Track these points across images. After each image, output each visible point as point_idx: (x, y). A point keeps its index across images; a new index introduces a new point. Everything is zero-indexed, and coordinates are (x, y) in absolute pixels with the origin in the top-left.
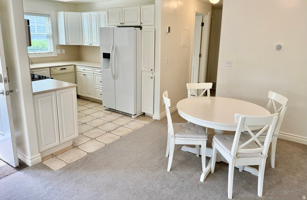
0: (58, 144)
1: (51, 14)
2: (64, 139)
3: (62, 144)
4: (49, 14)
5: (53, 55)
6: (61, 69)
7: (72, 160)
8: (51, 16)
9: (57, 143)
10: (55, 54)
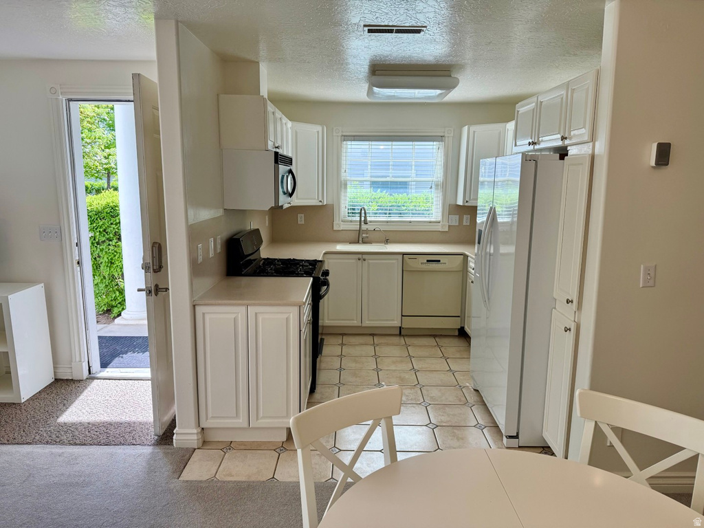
0: (241, 426)
1: (446, 135)
2: (259, 421)
3: (252, 428)
4: (442, 134)
5: (439, 228)
6: (428, 261)
7: (230, 475)
8: (447, 138)
9: (241, 421)
10: (443, 226)
